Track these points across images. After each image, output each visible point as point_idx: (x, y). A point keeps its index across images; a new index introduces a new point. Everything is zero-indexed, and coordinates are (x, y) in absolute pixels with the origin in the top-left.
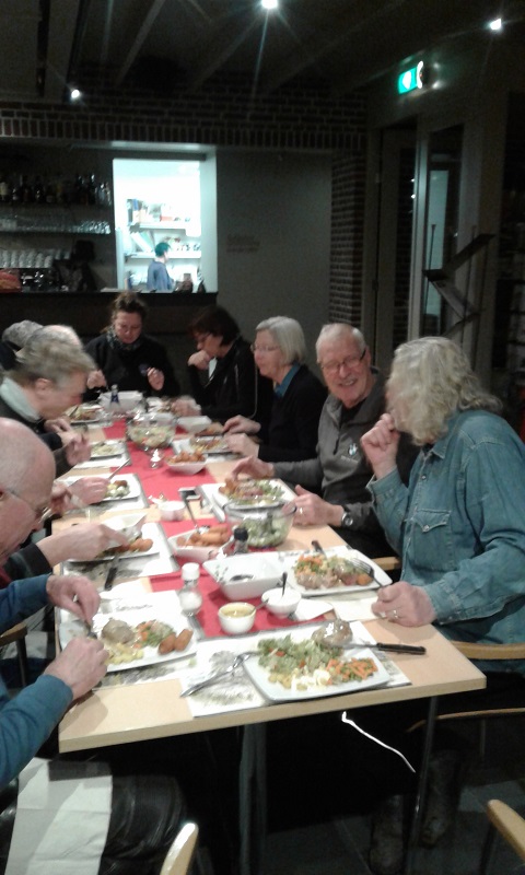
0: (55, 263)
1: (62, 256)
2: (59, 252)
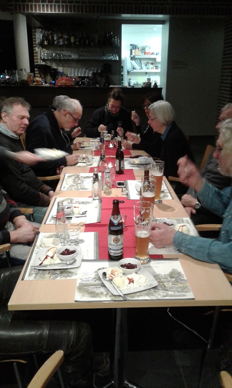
0: (94, 74)
1: (97, 71)
2: (96, 69)
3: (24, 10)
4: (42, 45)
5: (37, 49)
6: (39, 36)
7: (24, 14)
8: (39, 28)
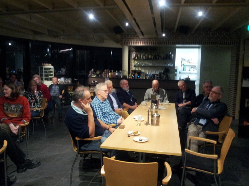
3: (128, 44)
4: (134, 59)
5: (132, 61)
6: (133, 55)
7: (127, 46)
8: (134, 51)
